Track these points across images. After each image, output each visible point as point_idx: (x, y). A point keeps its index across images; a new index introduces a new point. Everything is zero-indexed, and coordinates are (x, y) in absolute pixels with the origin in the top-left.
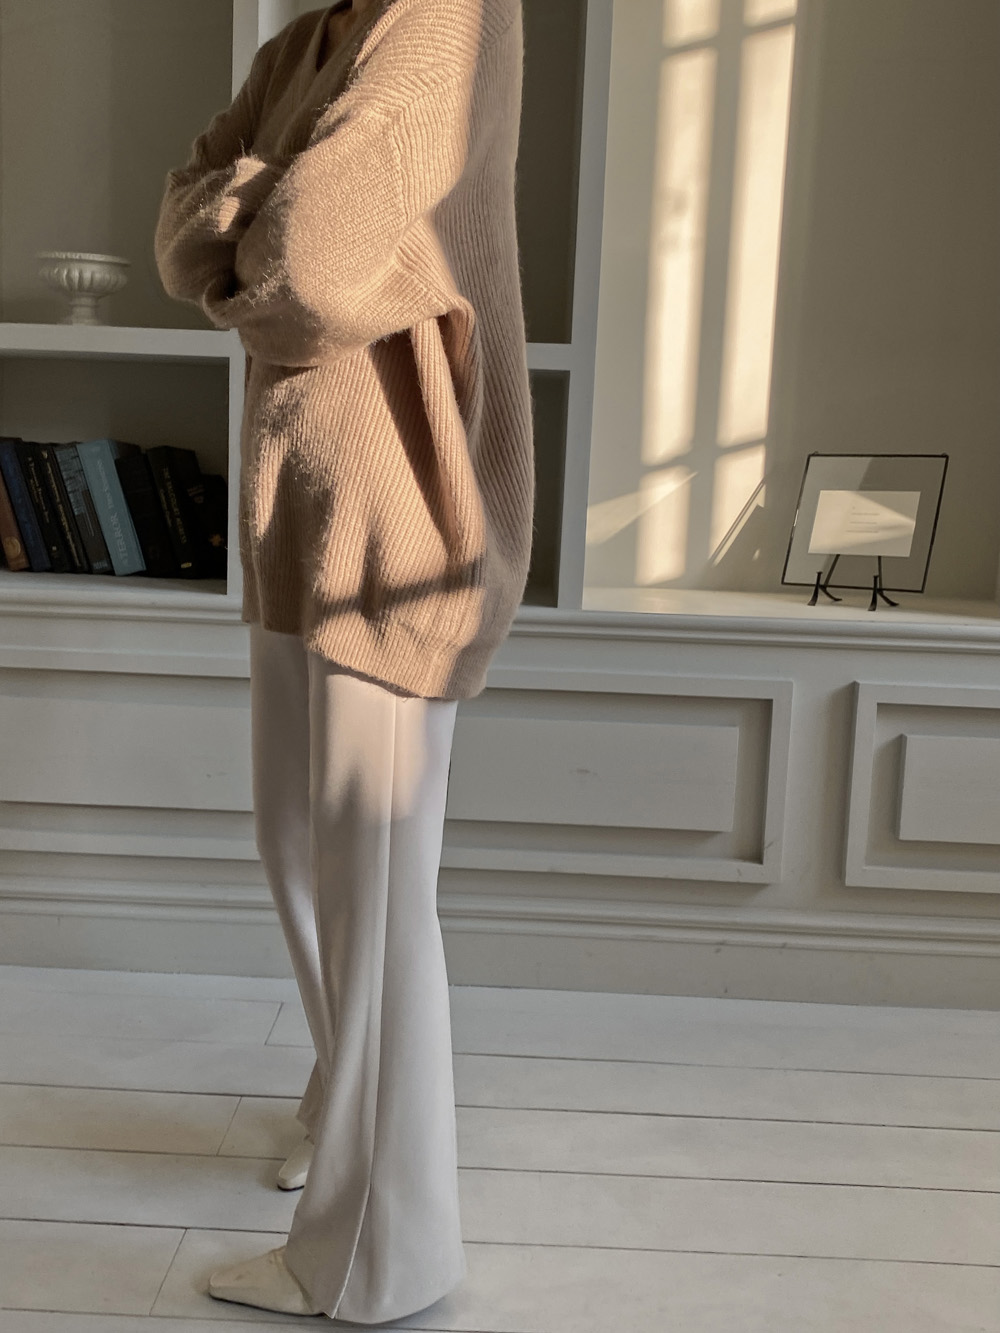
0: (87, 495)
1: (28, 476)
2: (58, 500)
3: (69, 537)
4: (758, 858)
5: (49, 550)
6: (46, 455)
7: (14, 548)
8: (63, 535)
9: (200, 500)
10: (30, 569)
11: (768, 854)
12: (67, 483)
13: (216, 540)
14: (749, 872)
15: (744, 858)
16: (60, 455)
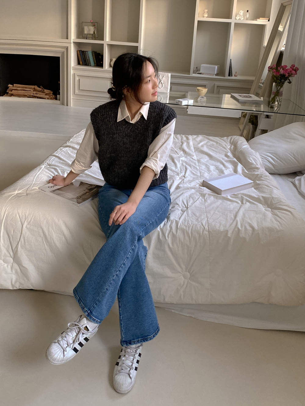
0: (89, 57)
1: (83, 55)
2: (86, 58)
3: (87, 62)
9: (100, 58)
10: (83, 65)
12: (87, 55)
13: (102, 62)
16: (86, 52)
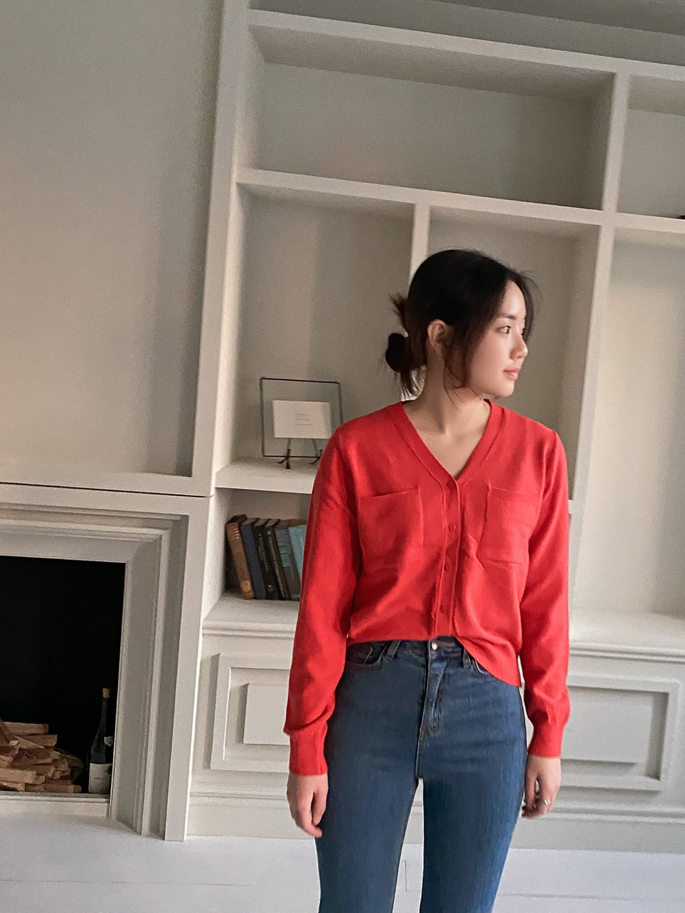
0: (292, 556)
1: (257, 544)
2: (275, 559)
3: (279, 580)
4: (657, 777)
5: (266, 588)
6: (269, 533)
7: (247, 586)
8: (276, 578)
10: (255, 598)
11: (662, 776)
12: (280, 548)
14: (652, 784)
15: (649, 776)
16: (278, 533)
